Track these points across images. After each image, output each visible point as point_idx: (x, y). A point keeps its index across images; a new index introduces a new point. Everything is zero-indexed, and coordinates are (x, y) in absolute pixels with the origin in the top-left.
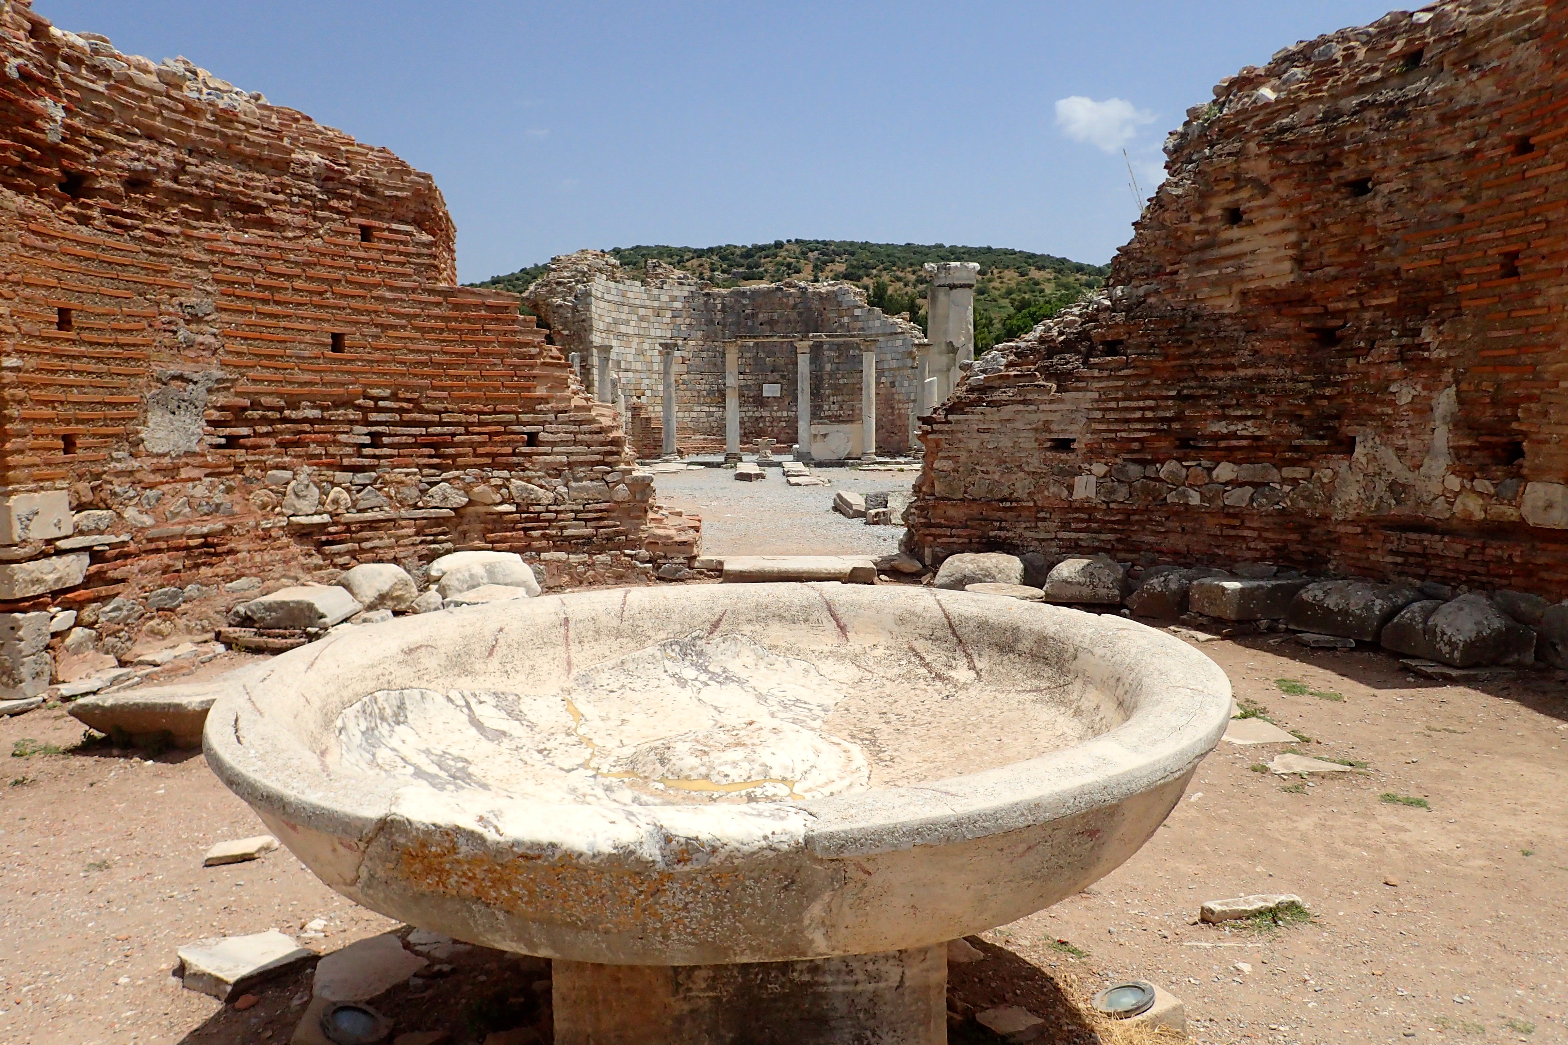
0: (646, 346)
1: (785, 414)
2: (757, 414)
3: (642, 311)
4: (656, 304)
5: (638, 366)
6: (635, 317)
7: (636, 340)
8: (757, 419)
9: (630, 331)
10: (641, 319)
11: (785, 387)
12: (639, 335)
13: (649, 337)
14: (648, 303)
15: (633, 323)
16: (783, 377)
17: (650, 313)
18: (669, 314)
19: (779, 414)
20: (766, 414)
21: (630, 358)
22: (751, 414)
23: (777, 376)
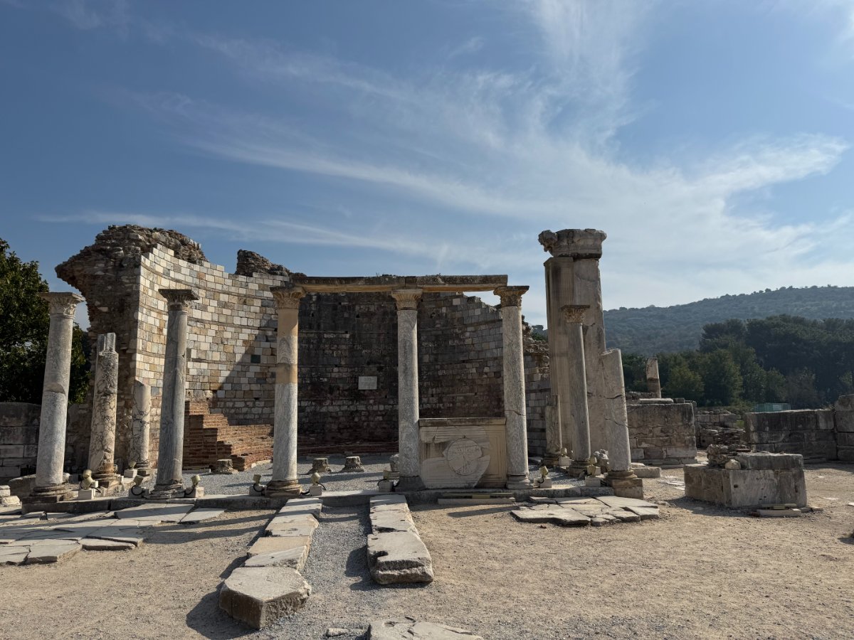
0: (228, 335)
1: (382, 408)
2: (352, 408)
3: (224, 298)
4: (242, 291)
5: (217, 357)
6: (214, 303)
7: (215, 327)
8: (352, 413)
9: (206, 316)
10: (225, 305)
11: (382, 379)
12: (219, 323)
13: (232, 325)
14: (233, 290)
15: (210, 309)
16: (380, 369)
17: (234, 300)
18: (258, 303)
19: (375, 408)
20: (361, 408)
21: (205, 347)
22: (345, 408)
23: (374, 368)
